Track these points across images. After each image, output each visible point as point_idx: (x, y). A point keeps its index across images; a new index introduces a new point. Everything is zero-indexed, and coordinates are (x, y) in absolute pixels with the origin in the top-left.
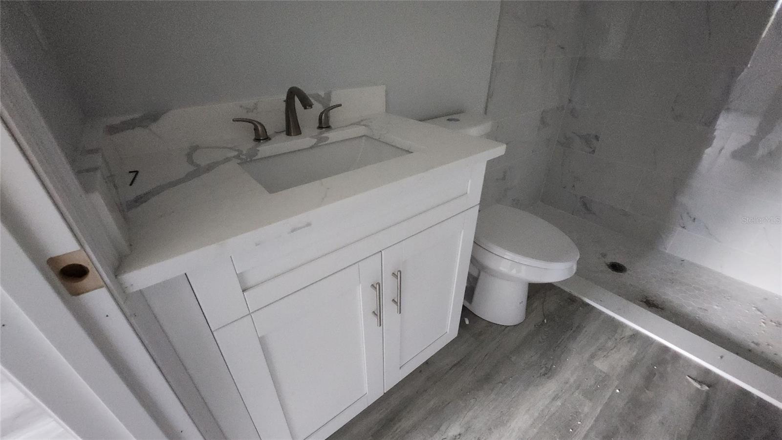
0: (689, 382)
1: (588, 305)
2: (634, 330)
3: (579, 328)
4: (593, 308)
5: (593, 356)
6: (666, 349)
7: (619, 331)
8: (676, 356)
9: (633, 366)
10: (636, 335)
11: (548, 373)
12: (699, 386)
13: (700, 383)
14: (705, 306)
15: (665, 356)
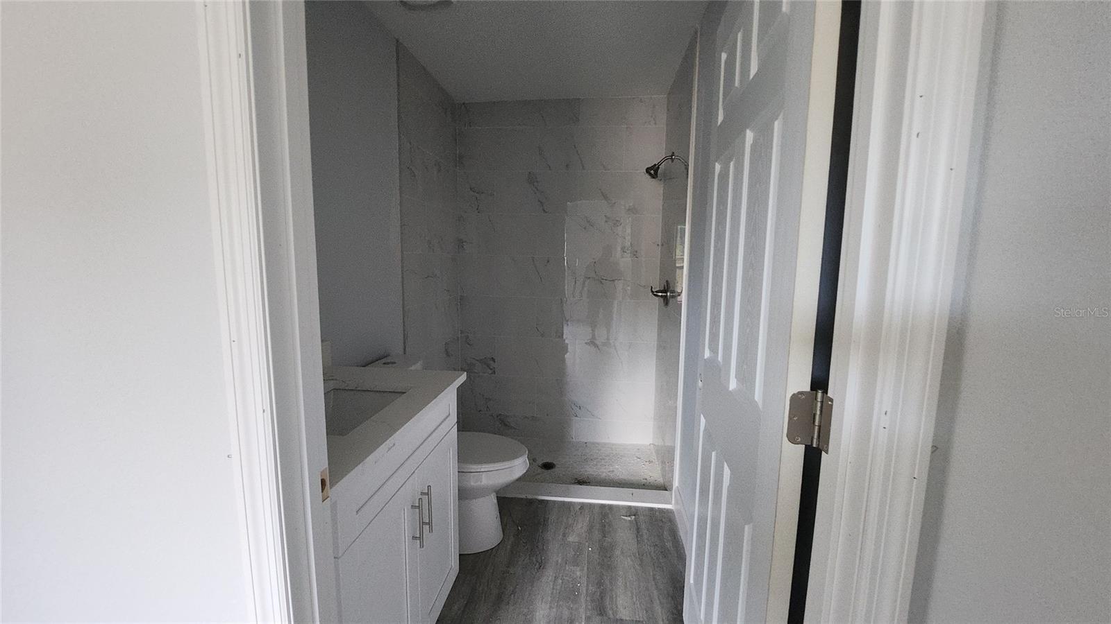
0: (624, 519)
1: (543, 501)
2: (580, 503)
3: (546, 520)
4: (547, 501)
5: (564, 535)
6: (603, 506)
7: (572, 509)
8: (611, 507)
9: (591, 529)
10: (583, 506)
11: (541, 566)
12: (629, 519)
13: (629, 516)
14: (611, 468)
15: (606, 511)
